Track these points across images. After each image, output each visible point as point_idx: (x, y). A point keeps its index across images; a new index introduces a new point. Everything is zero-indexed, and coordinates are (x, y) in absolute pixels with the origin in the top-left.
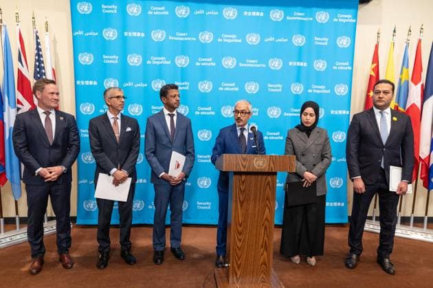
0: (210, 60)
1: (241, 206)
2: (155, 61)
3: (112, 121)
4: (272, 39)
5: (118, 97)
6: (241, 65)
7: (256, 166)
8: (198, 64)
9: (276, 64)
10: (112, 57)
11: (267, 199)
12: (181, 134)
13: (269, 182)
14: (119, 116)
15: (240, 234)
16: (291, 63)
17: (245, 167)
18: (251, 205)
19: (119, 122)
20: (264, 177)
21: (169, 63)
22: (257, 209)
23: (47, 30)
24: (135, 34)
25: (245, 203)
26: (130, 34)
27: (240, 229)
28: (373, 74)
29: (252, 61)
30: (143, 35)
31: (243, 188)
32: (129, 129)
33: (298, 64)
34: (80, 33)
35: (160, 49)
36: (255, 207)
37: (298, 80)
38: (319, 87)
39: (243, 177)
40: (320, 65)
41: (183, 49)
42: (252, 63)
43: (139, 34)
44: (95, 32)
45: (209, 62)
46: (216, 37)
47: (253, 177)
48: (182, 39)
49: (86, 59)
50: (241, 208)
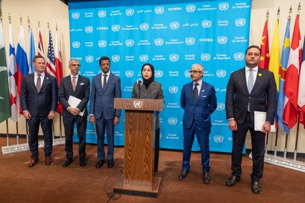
0: (147, 41)
1: (130, 133)
2: (114, 43)
3: (72, 79)
4: (187, 25)
5: (75, 65)
6: (166, 43)
7: (135, 106)
8: (139, 44)
9: (190, 41)
10: (90, 43)
11: (148, 129)
12: (111, 87)
13: (148, 117)
14: (77, 76)
15: (130, 151)
16: (200, 40)
17: (128, 107)
18: (137, 133)
19: (76, 80)
20: (145, 114)
21: (122, 44)
22: (141, 135)
23: (57, 30)
24: (102, 28)
25: (133, 131)
26: (100, 28)
27: (130, 148)
28: (263, 44)
29: (174, 40)
30: (107, 28)
31: (131, 121)
32: (82, 84)
33: (206, 40)
34: (73, 30)
35: (116, 36)
36: (139, 134)
37: (206, 51)
38: (222, 55)
39: (131, 114)
40: (222, 40)
41: (131, 35)
42: (174, 42)
43: (105, 28)
44: (81, 29)
45: (146, 42)
46: (150, 27)
47: (138, 114)
48: (130, 29)
49: (76, 45)
50: (130, 134)
